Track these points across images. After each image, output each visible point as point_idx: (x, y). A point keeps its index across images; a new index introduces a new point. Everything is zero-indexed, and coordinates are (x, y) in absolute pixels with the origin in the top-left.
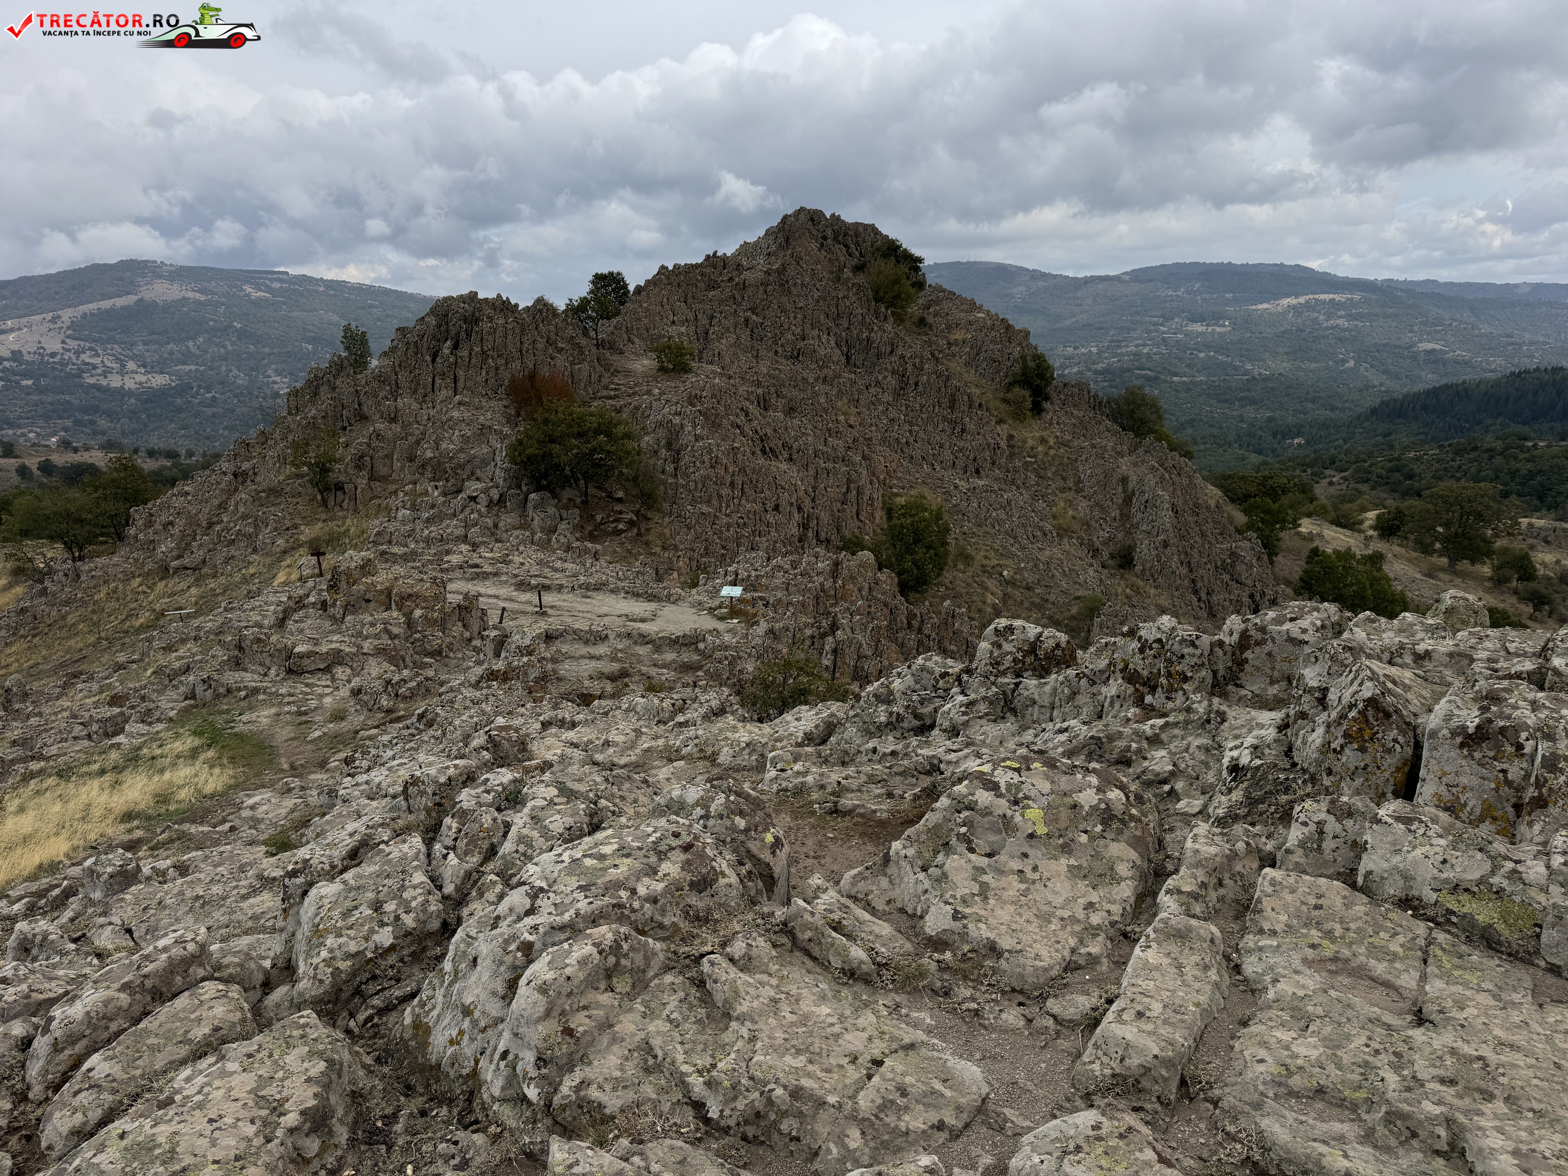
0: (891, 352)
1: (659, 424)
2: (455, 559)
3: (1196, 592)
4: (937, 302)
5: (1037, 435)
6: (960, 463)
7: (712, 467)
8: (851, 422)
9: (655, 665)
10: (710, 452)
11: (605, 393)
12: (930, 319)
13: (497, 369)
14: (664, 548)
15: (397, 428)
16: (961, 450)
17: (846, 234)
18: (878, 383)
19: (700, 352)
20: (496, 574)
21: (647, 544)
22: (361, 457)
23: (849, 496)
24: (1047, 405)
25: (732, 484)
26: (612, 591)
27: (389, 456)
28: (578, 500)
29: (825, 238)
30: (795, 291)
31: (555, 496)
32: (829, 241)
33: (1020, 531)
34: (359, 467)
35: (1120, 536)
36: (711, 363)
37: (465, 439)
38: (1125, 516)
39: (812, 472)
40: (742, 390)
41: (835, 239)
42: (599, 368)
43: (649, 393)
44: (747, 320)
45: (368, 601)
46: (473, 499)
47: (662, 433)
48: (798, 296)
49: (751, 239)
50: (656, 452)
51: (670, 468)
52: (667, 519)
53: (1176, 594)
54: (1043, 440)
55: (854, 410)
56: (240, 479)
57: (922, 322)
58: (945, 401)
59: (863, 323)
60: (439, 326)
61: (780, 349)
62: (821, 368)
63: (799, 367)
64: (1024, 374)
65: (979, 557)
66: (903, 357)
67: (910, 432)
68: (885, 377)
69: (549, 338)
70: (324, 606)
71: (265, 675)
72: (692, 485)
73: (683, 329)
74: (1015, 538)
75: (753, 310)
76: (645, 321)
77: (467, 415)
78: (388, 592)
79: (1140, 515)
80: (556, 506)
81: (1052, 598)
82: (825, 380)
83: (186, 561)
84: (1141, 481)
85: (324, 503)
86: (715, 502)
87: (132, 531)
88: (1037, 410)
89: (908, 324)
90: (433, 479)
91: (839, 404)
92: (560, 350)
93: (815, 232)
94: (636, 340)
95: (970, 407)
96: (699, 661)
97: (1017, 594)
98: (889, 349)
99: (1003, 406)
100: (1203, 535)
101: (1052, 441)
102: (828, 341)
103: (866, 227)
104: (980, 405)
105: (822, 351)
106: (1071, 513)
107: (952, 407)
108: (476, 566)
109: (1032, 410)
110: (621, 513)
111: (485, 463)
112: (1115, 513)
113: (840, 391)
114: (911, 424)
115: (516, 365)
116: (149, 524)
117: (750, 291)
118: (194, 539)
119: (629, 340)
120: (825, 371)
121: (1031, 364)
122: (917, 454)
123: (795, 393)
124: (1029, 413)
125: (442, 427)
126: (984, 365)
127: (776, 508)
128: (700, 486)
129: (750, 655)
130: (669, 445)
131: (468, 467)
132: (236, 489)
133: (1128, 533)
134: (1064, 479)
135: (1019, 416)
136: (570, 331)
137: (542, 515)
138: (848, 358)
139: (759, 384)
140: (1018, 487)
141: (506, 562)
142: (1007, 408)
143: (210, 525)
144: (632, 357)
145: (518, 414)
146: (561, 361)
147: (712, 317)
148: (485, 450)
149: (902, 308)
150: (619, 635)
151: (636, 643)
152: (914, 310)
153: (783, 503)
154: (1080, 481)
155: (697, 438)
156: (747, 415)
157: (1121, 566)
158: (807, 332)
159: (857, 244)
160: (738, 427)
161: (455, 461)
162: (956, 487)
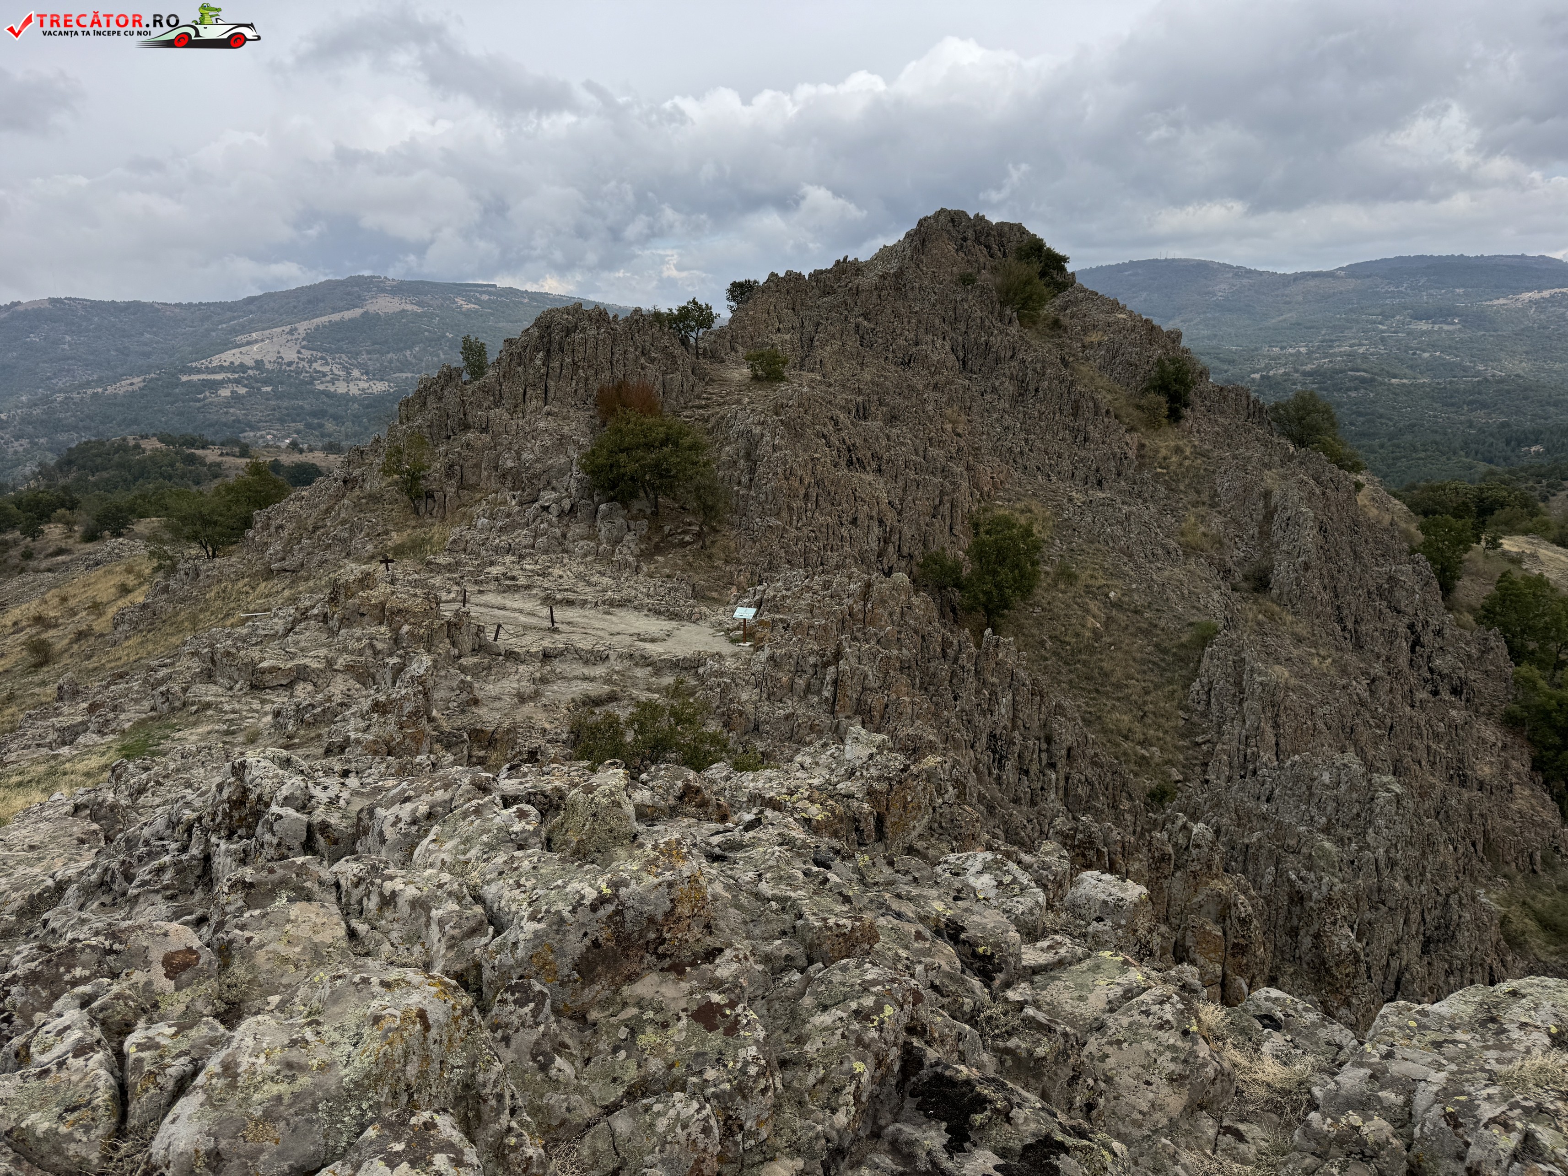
0: (1012, 357)
1: (741, 434)
2: (495, 570)
3: (1341, 620)
4: (1076, 302)
5: (1173, 444)
6: (1080, 474)
7: (787, 479)
8: (959, 430)
9: (648, 689)
10: (785, 463)
11: (697, 402)
12: (1065, 321)
13: (587, 379)
14: (727, 562)
15: (486, 438)
16: (1082, 460)
17: (988, 235)
18: (994, 390)
19: (803, 360)
20: (528, 587)
21: (710, 557)
22: (452, 466)
23: (941, 509)
24: (1187, 412)
25: (806, 496)
26: (636, 608)
27: (477, 466)
28: (648, 511)
29: (965, 239)
30: (911, 295)
31: (626, 506)
32: (969, 242)
33: (1136, 549)
34: (449, 475)
35: (1257, 556)
36: (812, 371)
37: (545, 449)
38: (1265, 534)
39: (901, 483)
40: (840, 399)
41: (977, 240)
42: (692, 378)
43: (739, 402)
44: (857, 326)
45: (363, 615)
46: (546, 509)
47: (742, 443)
48: (914, 300)
49: (890, 243)
50: (735, 463)
51: (745, 479)
52: (734, 532)
53: (1317, 621)
54: (1178, 450)
55: (964, 418)
56: (350, 485)
57: (1056, 324)
58: (1068, 409)
59: (982, 327)
60: (541, 337)
61: (890, 356)
62: (933, 375)
63: (909, 374)
64: (1162, 378)
65: (1084, 577)
66: (1023, 361)
67: (1026, 440)
68: (1002, 383)
69: (644, 348)
70: (325, 618)
71: (231, 688)
72: (762, 497)
73: (787, 337)
74: (1130, 556)
75: (865, 316)
76: (750, 329)
77: (553, 425)
78: (382, 605)
79: (1280, 533)
80: (624, 517)
81: (1162, 623)
82: (935, 387)
83: (286, 564)
84: (1284, 496)
85: (416, 511)
86: (785, 515)
87: (251, 533)
88: (1175, 416)
89: (1040, 326)
90: (513, 489)
91: (949, 411)
92: (652, 360)
93: (954, 234)
94: (740, 348)
95: (1096, 414)
96: (695, 686)
97: (1122, 618)
98: (1010, 353)
99: (1136, 413)
100: (1357, 556)
101: (1188, 451)
102: (943, 346)
103: (1011, 226)
104: (1108, 412)
105: (935, 357)
106: (1202, 529)
107: (1075, 415)
108: (514, 578)
109: (1168, 417)
110: (690, 524)
111: (562, 472)
112: (1254, 531)
113: (950, 399)
114: (1028, 432)
115: (606, 375)
116: (267, 526)
117: (863, 296)
118: (299, 542)
119: (733, 349)
120: (937, 377)
121: (1171, 368)
122: (1032, 464)
123: (899, 400)
124: (1165, 421)
125: (525, 438)
126: (1119, 370)
127: (854, 521)
128: (770, 498)
129: (747, 683)
130: (748, 456)
131: (544, 477)
132: (344, 496)
133: (1267, 553)
134: (1198, 492)
135: (1153, 424)
136: (665, 342)
137: (609, 526)
138: (964, 363)
139: (860, 392)
140: (1145, 501)
141: (544, 574)
142: (1141, 415)
143: (316, 528)
144: (733, 365)
145: (604, 424)
146: (652, 370)
147: (818, 324)
148: (563, 460)
149: (1034, 309)
150: (620, 656)
151: (636, 665)
152: (1048, 310)
153: (861, 516)
154: (1216, 494)
155: (775, 448)
156: (836, 424)
157: (1255, 590)
158: (921, 336)
159: (1001, 245)
160: (824, 436)
161: (531, 471)
162: (1070, 500)
